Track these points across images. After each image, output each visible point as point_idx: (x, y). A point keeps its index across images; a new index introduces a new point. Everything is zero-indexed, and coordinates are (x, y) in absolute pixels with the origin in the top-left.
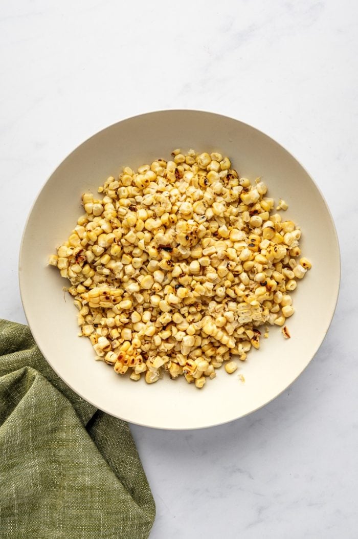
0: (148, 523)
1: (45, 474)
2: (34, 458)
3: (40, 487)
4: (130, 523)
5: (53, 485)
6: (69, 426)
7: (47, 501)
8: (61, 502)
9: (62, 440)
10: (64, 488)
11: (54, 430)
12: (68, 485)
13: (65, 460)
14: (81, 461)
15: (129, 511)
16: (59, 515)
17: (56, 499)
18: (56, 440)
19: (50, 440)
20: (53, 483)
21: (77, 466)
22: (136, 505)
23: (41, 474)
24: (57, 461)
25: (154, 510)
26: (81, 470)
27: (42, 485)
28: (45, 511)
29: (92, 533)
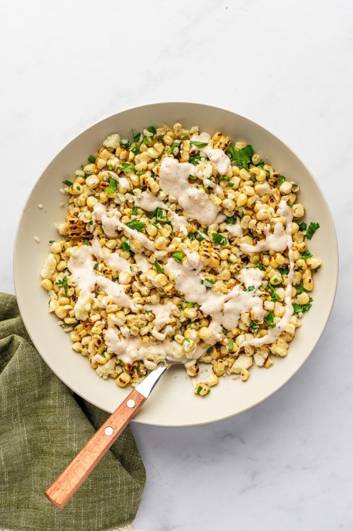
0: (138, 489)
1: (34, 441)
2: (22, 426)
3: (29, 455)
4: (119, 489)
5: (43, 452)
6: (56, 393)
7: (37, 468)
8: (50, 469)
9: (50, 407)
10: (52, 455)
11: (42, 397)
12: (57, 451)
13: (52, 427)
14: (68, 426)
15: (117, 476)
16: (48, 482)
17: (45, 466)
18: (44, 407)
19: (38, 408)
20: (42, 451)
21: (64, 432)
22: (125, 471)
23: (30, 441)
24: (45, 428)
25: (144, 477)
26: (68, 436)
27: (31, 452)
28: (34, 478)
29: (80, 499)
